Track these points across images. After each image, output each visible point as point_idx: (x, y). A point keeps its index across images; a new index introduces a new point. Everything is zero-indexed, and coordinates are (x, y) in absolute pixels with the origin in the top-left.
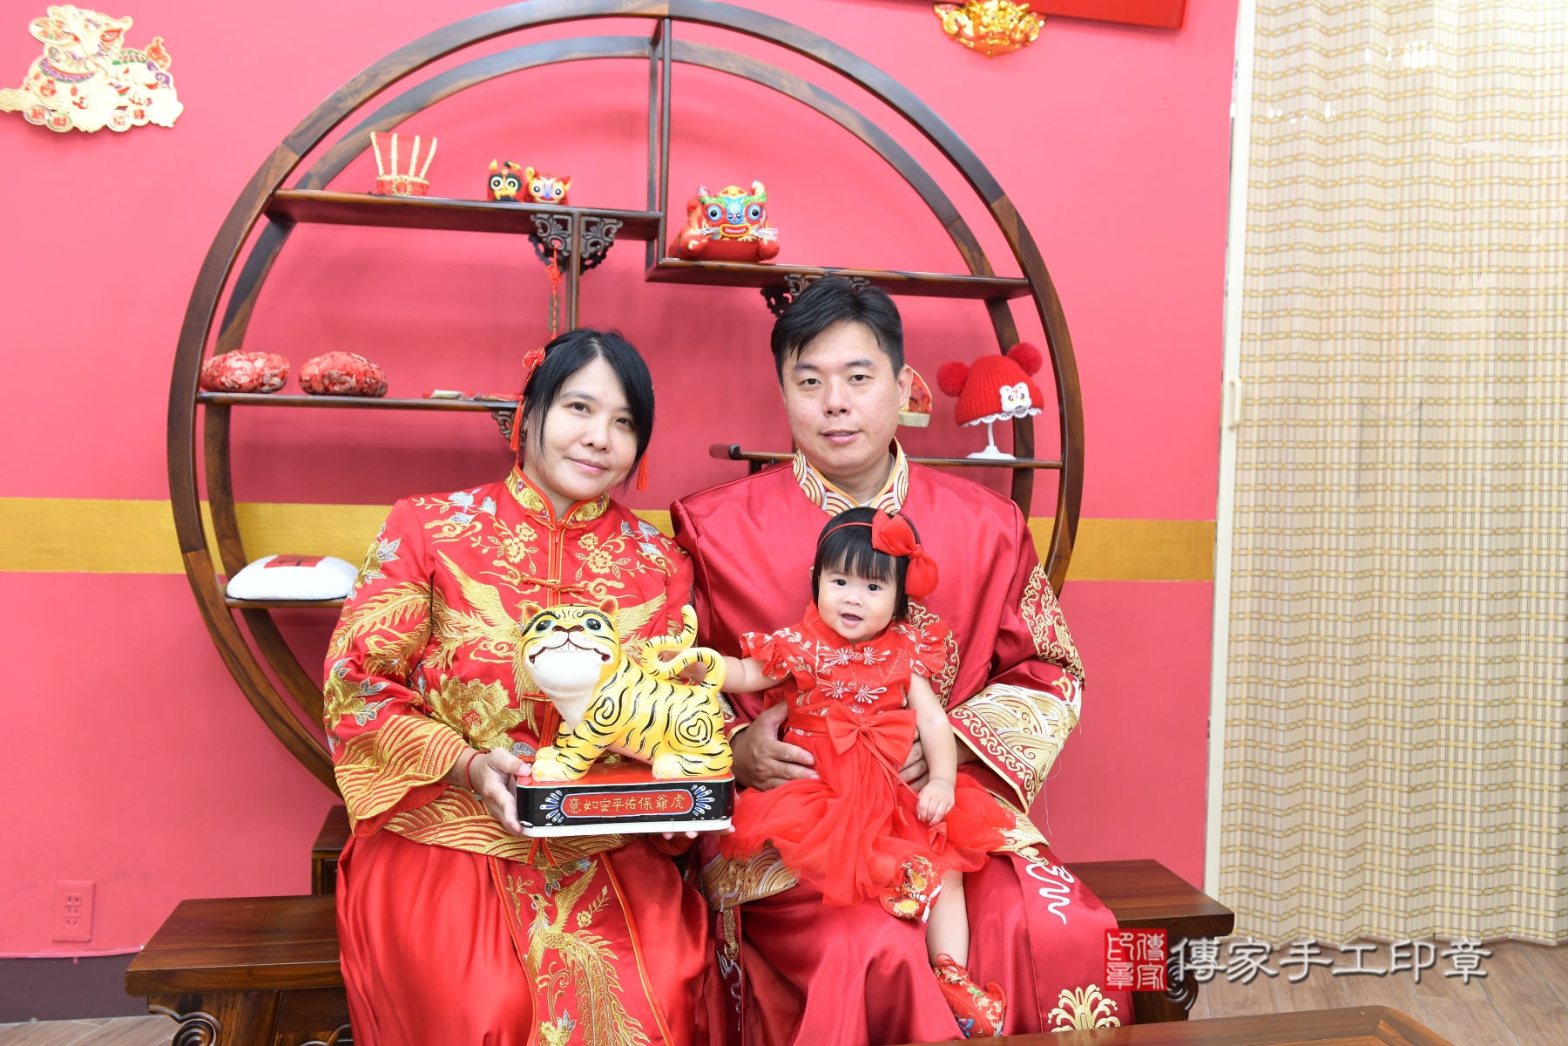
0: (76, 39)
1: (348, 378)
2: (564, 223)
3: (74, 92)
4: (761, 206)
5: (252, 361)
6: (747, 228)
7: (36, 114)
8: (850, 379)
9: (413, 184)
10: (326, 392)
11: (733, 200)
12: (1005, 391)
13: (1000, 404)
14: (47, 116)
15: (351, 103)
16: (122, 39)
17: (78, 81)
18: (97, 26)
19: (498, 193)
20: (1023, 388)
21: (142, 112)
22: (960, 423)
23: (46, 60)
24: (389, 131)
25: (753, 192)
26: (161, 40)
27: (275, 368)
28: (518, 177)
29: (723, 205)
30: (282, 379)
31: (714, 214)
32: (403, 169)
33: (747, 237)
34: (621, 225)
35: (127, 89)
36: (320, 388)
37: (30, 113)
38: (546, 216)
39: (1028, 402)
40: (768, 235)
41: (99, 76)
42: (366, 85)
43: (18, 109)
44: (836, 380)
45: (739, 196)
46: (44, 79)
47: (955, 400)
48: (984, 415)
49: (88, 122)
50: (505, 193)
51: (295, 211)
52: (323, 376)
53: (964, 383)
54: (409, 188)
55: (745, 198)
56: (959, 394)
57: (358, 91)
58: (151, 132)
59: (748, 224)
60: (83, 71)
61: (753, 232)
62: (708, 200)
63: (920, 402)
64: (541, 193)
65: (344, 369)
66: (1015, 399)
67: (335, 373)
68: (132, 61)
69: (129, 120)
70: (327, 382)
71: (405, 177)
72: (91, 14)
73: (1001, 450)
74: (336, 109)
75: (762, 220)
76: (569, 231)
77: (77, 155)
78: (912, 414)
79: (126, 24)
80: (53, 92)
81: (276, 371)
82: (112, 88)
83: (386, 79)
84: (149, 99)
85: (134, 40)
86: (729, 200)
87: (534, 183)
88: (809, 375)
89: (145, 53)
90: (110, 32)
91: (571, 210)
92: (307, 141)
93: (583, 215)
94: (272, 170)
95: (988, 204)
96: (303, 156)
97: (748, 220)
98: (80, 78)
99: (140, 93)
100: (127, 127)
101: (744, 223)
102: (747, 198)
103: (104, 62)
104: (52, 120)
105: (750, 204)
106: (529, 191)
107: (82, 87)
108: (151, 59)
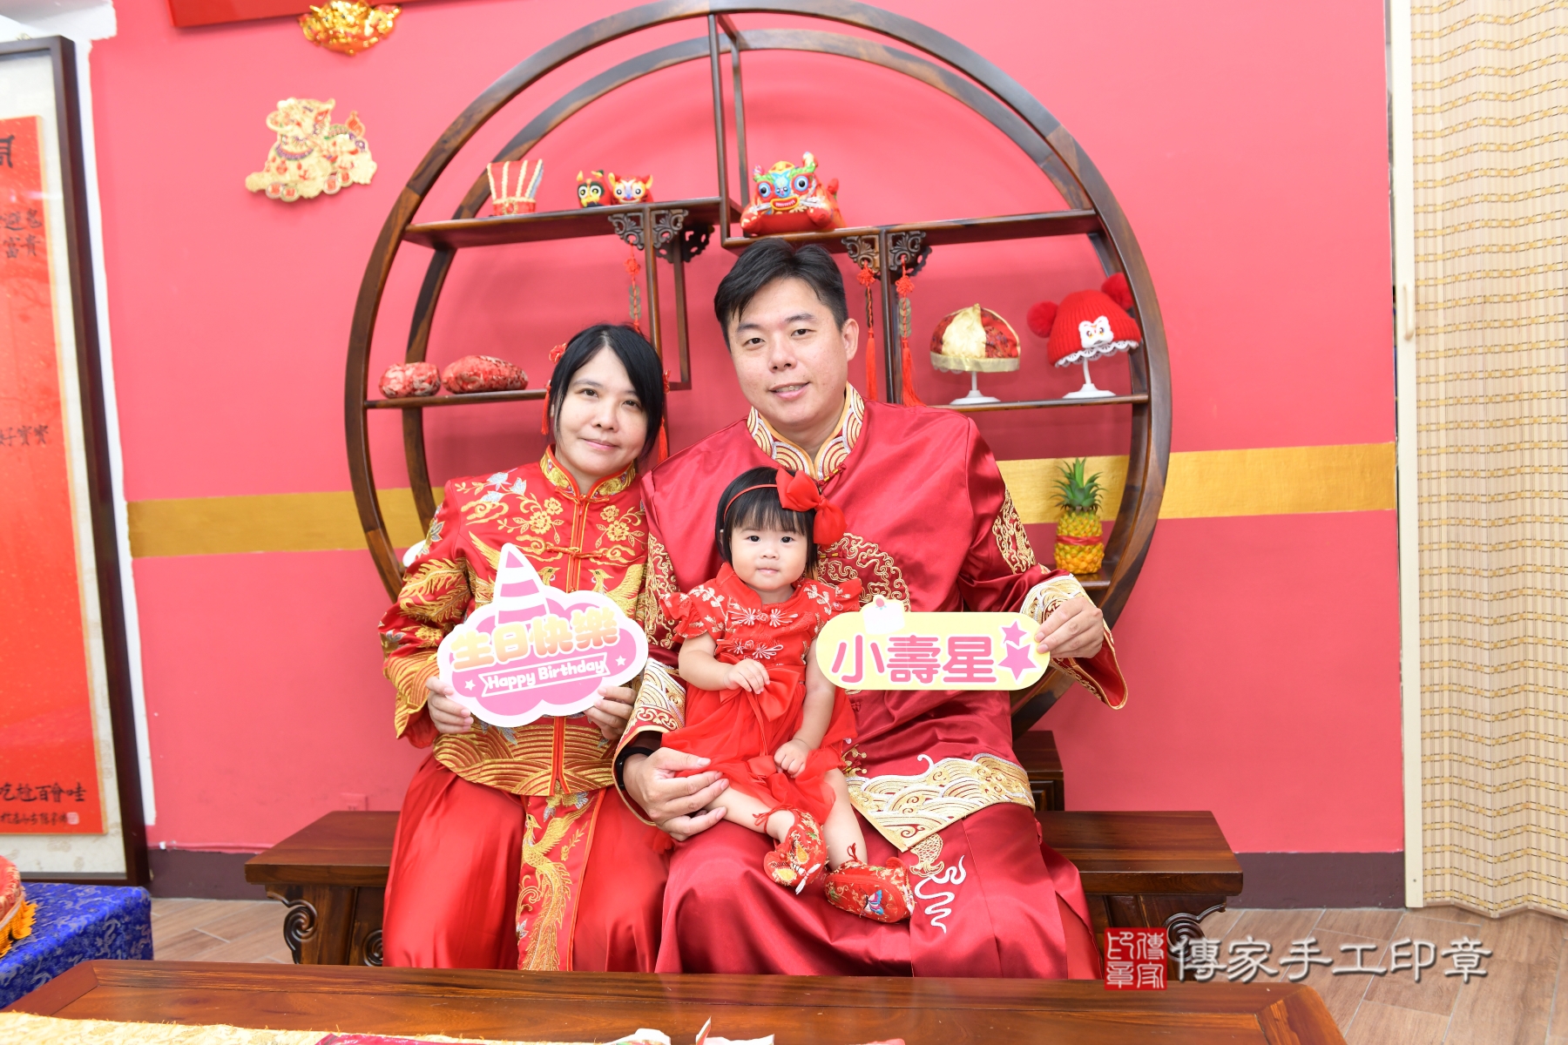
0: (298, 124)
1: (477, 378)
2: (636, 219)
3: (300, 167)
4: (809, 177)
5: (403, 371)
6: (796, 200)
7: (275, 190)
8: (793, 334)
9: (520, 204)
10: (463, 391)
11: (781, 175)
12: (1084, 327)
13: (1079, 340)
14: (281, 189)
15: (454, 143)
16: (328, 119)
18: (311, 111)
19: (584, 202)
20: (1103, 321)
21: (348, 175)
22: (1053, 363)
23: (279, 146)
24: (520, 159)
25: (804, 163)
26: (356, 113)
27: (422, 375)
28: (603, 186)
29: (771, 182)
30: (430, 383)
31: (764, 191)
32: (511, 192)
33: (799, 208)
34: (687, 213)
35: (337, 158)
36: (457, 388)
37: (270, 189)
38: (621, 216)
39: (1108, 335)
40: (818, 203)
41: (316, 149)
42: (464, 126)
43: (262, 187)
44: (777, 336)
45: (786, 170)
46: (279, 161)
47: (1046, 340)
48: (1068, 354)
49: (310, 190)
50: (589, 200)
51: (454, 238)
52: (456, 378)
53: (1052, 321)
54: (516, 208)
55: (792, 170)
56: (1047, 335)
57: (458, 132)
59: (796, 196)
60: (305, 149)
61: (803, 203)
62: (759, 178)
63: (999, 347)
64: (623, 195)
65: (473, 370)
66: (1096, 334)
67: (465, 373)
68: (338, 134)
69: (339, 183)
70: (461, 383)
71: (512, 199)
72: (304, 102)
73: (1099, 387)
74: (443, 150)
75: (811, 191)
76: (642, 226)
77: (307, 217)
78: (991, 360)
79: (330, 105)
80: (286, 170)
81: (423, 378)
82: (325, 159)
83: (478, 117)
84: (352, 165)
85: (337, 116)
86: (776, 175)
87: (617, 187)
88: (752, 334)
89: (346, 126)
90: (321, 114)
91: (648, 205)
92: (425, 181)
93: (652, 209)
94: (401, 211)
95: (1043, 137)
96: (423, 195)
97: (796, 192)
98: (303, 156)
99: (344, 160)
100: (337, 189)
101: (793, 195)
102: (794, 171)
103: (320, 140)
104: (285, 192)
105: (798, 176)
106: (611, 194)
107: (305, 163)
108: (350, 131)
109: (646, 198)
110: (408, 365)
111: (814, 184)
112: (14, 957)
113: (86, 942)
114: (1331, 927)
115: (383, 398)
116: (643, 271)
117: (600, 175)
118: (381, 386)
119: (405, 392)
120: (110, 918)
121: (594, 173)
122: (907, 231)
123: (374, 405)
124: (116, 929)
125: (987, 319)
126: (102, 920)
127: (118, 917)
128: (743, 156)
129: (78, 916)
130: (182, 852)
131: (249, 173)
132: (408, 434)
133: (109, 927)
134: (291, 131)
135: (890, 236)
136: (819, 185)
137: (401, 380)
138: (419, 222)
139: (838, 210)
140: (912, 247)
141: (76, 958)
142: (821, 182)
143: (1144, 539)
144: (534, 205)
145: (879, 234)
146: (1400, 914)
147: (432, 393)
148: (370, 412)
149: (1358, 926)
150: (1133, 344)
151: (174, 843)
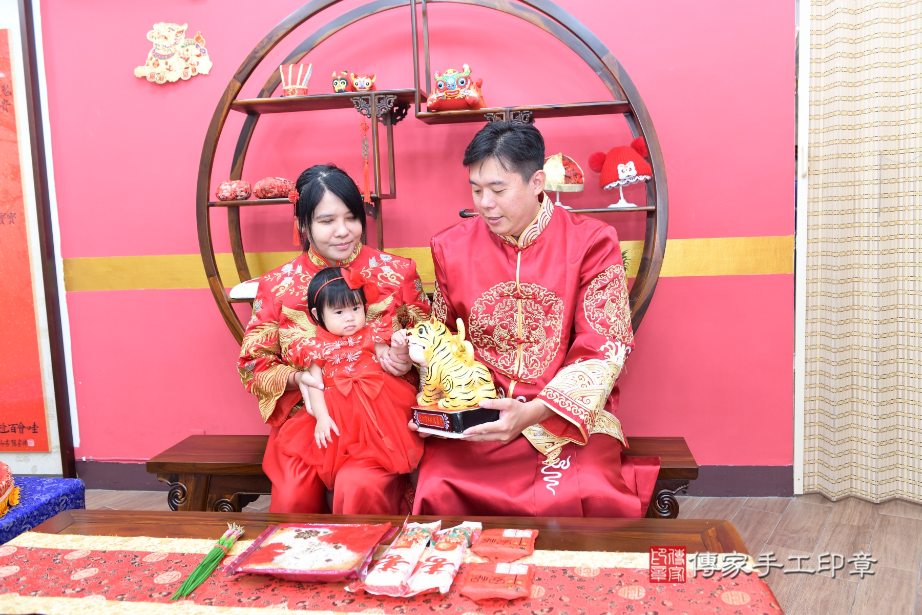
0: (166, 38)
1: (273, 189)
2: (367, 100)
3: (167, 64)
4: (466, 78)
5: (230, 185)
6: (459, 91)
7: (152, 77)
9: (299, 89)
10: (265, 197)
11: (450, 77)
12: (620, 167)
13: (617, 174)
14: (156, 76)
16: (184, 35)
17: (168, 58)
18: (173, 30)
19: (337, 89)
20: (631, 164)
21: (195, 69)
22: (603, 187)
23: (155, 50)
24: (298, 63)
25: (463, 70)
27: (241, 187)
28: (347, 80)
29: (444, 81)
30: (246, 193)
31: (440, 86)
32: (294, 82)
33: (460, 96)
34: (396, 97)
35: (188, 58)
36: (262, 196)
37: (149, 76)
38: (358, 98)
39: (634, 172)
41: (176, 55)
42: (268, 43)
43: (144, 75)
45: (453, 74)
49: (173, 78)
50: (340, 88)
51: (258, 109)
52: (261, 190)
54: (297, 92)
55: (457, 75)
57: (264, 47)
58: (200, 78)
59: (459, 89)
61: (463, 93)
64: (359, 86)
65: (271, 185)
66: (627, 171)
67: (267, 187)
68: (189, 45)
69: (190, 74)
70: (264, 193)
71: (294, 86)
72: (170, 25)
75: (467, 86)
76: (370, 104)
77: (171, 93)
78: (568, 185)
79: (185, 27)
80: (158, 65)
81: (242, 189)
82: (182, 59)
83: (276, 39)
84: (198, 62)
86: (448, 77)
87: (355, 81)
89: (194, 40)
90: (179, 32)
91: (373, 92)
92: (244, 76)
93: (376, 95)
94: (230, 92)
95: (600, 59)
96: (243, 83)
97: (459, 87)
98: (169, 56)
99: (194, 59)
100: (189, 77)
101: (457, 88)
102: (458, 75)
103: (178, 47)
104: (158, 78)
105: (460, 78)
106: (352, 85)
107: (170, 61)
108: (197, 43)
109: (372, 88)
110: (233, 182)
111: (469, 82)
112: (11, 515)
113: (50, 508)
114: (751, 507)
115: (218, 201)
116: (370, 130)
117: (345, 74)
118: (217, 194)
119: (231, 197)
120: (62, 496)
121: (342, 72)
122: (522, 111)
123: (213, 205)
124: (66, 501)
125: (566, 161)
126: (59, 496)
127: (67, 495)
128: (428, 64)
129: (45, 494)
130: (95, 463)
131: (137, 66)
132: (231, 222)
133: (62, 500)
134: (161, 42)
135: (512, 113)
136: (472, 83)
137: (229, 191)
138: (240, 99)
139: (482, 97)
140: (524, 120)
141: (45, 517)
142: (473, 81)
143: (651, 288)
144: (307, 90)
145: (505, 112)
146: (790, 500)
147: (246, 198)
148: (211, 208)
149: (766, 506)
150: (648, 177)
151: (91, 457)
